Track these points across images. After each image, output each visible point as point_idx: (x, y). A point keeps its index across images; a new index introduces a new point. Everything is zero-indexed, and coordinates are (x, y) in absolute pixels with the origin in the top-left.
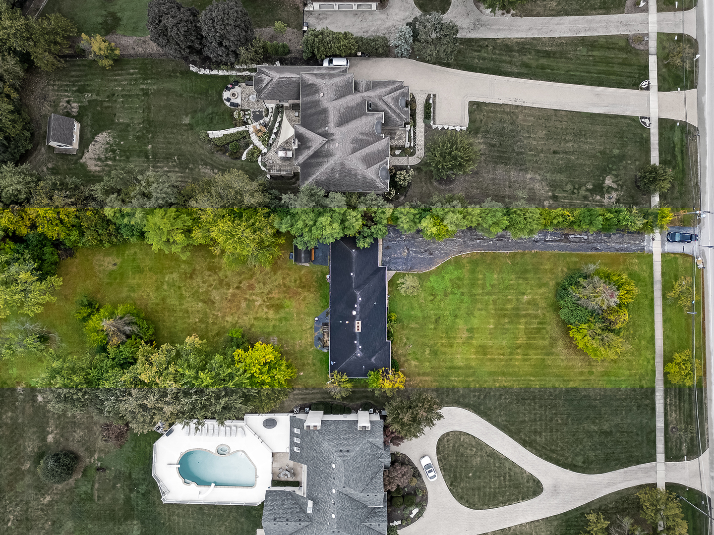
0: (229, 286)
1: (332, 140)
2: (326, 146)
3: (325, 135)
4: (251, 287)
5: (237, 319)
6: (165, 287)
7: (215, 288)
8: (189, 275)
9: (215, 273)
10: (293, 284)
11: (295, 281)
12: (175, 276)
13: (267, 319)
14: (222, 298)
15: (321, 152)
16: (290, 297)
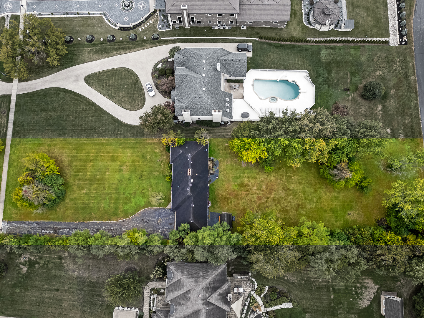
0: (273, 199)
1: (203, 300)
2: (208, 295)
3: (209, 304)
4: (259, 198)
5: (268, 178)
6: (315, 199)
7: (283, 198)
8: (300, 207)
9: (283, 208)
10: (232, 200)
11: (231, 202)
12: (309, 207)
13: (248, 178)
14: (278, 191)
15: (211, 291)
16: (234, 191)
